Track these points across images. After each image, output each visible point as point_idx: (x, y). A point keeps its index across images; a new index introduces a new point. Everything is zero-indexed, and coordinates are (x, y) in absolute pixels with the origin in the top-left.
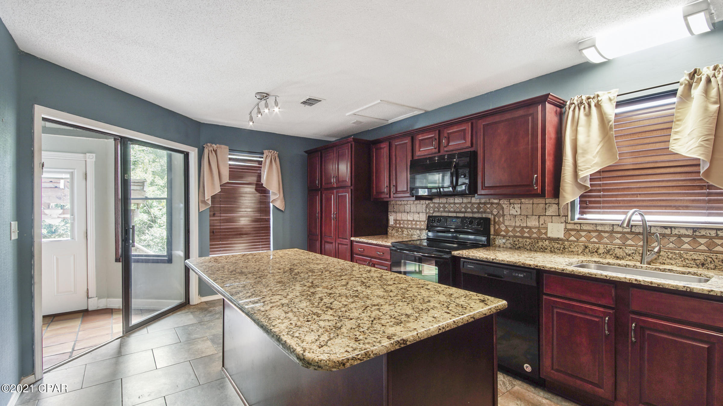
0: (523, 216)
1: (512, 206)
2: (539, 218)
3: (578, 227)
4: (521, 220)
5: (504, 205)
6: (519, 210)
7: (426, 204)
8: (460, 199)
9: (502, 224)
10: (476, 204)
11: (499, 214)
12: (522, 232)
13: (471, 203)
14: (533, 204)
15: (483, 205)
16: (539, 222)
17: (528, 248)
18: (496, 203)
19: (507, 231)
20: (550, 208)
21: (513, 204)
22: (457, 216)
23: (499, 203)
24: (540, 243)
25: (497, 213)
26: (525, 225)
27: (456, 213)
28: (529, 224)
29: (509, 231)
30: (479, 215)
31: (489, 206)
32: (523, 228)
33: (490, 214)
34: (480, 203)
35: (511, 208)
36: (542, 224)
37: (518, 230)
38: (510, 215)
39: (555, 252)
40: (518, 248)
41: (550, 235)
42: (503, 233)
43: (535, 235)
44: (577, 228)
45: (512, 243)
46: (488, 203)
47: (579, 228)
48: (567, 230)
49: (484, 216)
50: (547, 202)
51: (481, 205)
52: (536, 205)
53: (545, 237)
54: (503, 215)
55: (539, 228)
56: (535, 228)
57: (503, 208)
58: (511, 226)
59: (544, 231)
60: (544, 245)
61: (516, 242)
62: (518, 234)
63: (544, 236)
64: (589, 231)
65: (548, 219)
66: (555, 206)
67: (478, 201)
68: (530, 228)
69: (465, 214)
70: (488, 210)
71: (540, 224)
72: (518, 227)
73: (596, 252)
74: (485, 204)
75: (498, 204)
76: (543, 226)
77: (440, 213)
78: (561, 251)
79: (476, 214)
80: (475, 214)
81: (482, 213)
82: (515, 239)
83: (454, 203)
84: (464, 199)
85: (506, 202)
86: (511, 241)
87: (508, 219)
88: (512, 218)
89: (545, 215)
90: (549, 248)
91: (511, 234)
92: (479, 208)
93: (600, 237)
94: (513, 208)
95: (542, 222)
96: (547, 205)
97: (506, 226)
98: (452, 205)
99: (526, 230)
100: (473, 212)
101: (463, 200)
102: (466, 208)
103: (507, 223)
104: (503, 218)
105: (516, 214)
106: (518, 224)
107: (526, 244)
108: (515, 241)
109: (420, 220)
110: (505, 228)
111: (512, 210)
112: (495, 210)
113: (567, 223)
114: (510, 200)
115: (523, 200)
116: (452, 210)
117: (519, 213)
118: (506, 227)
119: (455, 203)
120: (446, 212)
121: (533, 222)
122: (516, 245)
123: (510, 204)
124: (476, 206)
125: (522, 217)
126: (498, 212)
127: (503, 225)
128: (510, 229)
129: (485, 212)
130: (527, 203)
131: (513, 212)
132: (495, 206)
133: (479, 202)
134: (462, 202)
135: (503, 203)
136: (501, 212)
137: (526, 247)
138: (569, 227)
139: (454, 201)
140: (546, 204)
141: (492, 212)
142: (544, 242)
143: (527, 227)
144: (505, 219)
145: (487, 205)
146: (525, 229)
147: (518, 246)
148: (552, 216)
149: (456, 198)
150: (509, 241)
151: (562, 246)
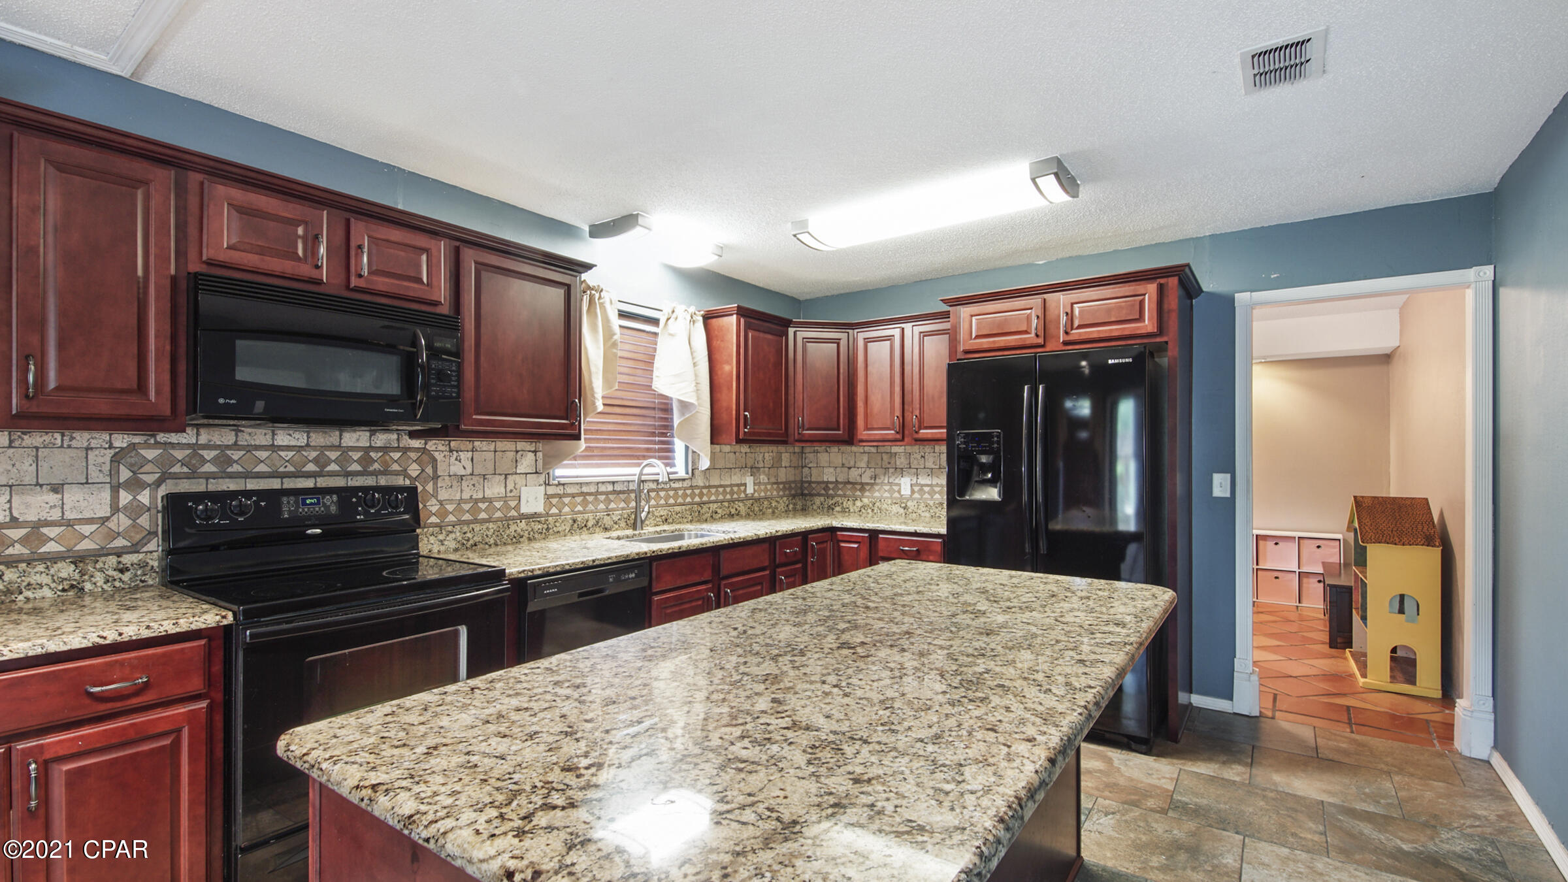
0: (477, 478)
1: (455, 457)
2: (506, 478)
3: (560, 490)
4: (474, 485)
5: (436, 454)
6: (469, 465)
7: (111, 447)
8: (297, 435)
9: (433, 499)
10: (358, 451)
11: (424, 475)
12: (475, 510)
13: (339, 446)
14: (495, 451)
15: (380, 454)
16: (506, 487)
17: (492, 541)
18: (417, 450)
19: (442, 513)
20: (523, 461)
21: (457, 451)
22: (285, 486)
23: (425, 448)
24: (513, 528)
25: (418, 473)
26: (481, 496)
27: (282, 478)
28: (489, 493)
29: (447, 513)
30: (370, 481)
31: (396, 455)
32: (477, 501)
33: (402, 478)
34: (371, 447)
35: (453, 459)
36: (511, 491)
37: (467, 507)
38: (450, 476)
39: (535, 539)
40: (472, 546)
41: (524, 509)
42: (433, 519)
43: (498, 514)
44: (559, 492)
45: (460, 538)
46: (397, 449)
47: (562, 492)
48: (548, 497)
49: (383, 481)
50: (518, 449)
51: (373, 454)
52: (500, 454)
53: (516, 514)
54: (436, 477)
55: (505, 499)
56: (499, 499)
57: (435, 460)
58: (451, 501)
59: (513, 504)
60: (519, 530)
61: (469, 535)
62: (467, 517)
63: (513, 513)
64: (573, 496)
65: (520, 480)
66: (531, 455)
67: (364, 443)
68: (490, 501)
69: (318, 479)
70: (395, 467)
71: (508, 490)
72: (466, 502)
73: (586, 526)
74: (385, 449)
75: (424, 450)
76: (512, 494)
77: (203, 481)
78: (543, 536)
79: (359, 478)
80: (355, 478)
81: (375, 473)
82: (465, 528)
83: (273, 445)
84: (311, 434)
85: (441, 448)
86: (458, 534)
87: (445, 485)
88: (455, 483)
89: (516, 474)
90: (526, 534)
91: (451, 518)
92: (366, 460)
93: (585, 503)
94: (456, 459)
95: (510, 486)
96: (520, 453)
97: (441, 503)
98: (263, 455)
99: (483, 506)
100: (348, 474)
101: (308, 437)
102: (322, 462)
103: (443, 495)
104: (435, 484)
105: (463, 472)
106: (466, 496)
107: (487, 536)
108: (465, 533)
109: (69, 515)
110: (437, 507)
111: (455, 464)
112: (415, 466)
113: (549, 484)
114: (450, 441)
115: (477, 444)
116: (262, 468)
117: (469, 471)
118: (441, 505)
119: (273, 448)
120: (232, 476)
121: (495, 489)
122: (468, 540)
123: (451, 451)
124: (356, 456)
125: (475, 479)
126: (423, 470)
127: (434, 501)
128: (450, 508)
129: (385, 472)
130: (484, 449)
131: (457, 469)
132: (413, 455)
133: (368, 445)
134: (308, 445)
135: (433, 448)
136: (429, 470)
137: (487, 540)
138: (551, 490)
139: (273, 439)
140: (517, 452)
141: (406, 470)
142: (520, 524)
143: (484, 500)
144: (439, 485)
145: (392, 454)
146: (480, 505)
147: (471, 542)
148: (526, 474)
149: (279, 432)
150: (452, 536)
151: (545, 526)
